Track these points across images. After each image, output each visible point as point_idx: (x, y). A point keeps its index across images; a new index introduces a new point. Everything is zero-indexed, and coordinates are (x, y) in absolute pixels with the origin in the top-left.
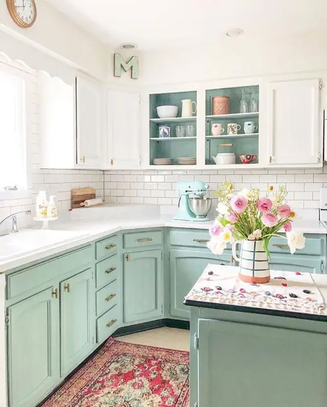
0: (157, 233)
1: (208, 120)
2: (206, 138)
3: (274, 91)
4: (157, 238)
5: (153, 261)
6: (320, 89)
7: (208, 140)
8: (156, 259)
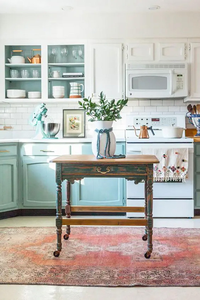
0: (12, 147)
1: (49, 66)
2: (48, 79)
3: (94, 49)
4: (13, 150)
5: (10, 167)
6: (123, 50)
7: (49, 81)
8: (12, 166)
